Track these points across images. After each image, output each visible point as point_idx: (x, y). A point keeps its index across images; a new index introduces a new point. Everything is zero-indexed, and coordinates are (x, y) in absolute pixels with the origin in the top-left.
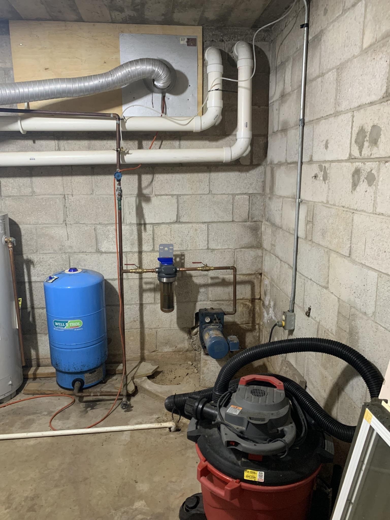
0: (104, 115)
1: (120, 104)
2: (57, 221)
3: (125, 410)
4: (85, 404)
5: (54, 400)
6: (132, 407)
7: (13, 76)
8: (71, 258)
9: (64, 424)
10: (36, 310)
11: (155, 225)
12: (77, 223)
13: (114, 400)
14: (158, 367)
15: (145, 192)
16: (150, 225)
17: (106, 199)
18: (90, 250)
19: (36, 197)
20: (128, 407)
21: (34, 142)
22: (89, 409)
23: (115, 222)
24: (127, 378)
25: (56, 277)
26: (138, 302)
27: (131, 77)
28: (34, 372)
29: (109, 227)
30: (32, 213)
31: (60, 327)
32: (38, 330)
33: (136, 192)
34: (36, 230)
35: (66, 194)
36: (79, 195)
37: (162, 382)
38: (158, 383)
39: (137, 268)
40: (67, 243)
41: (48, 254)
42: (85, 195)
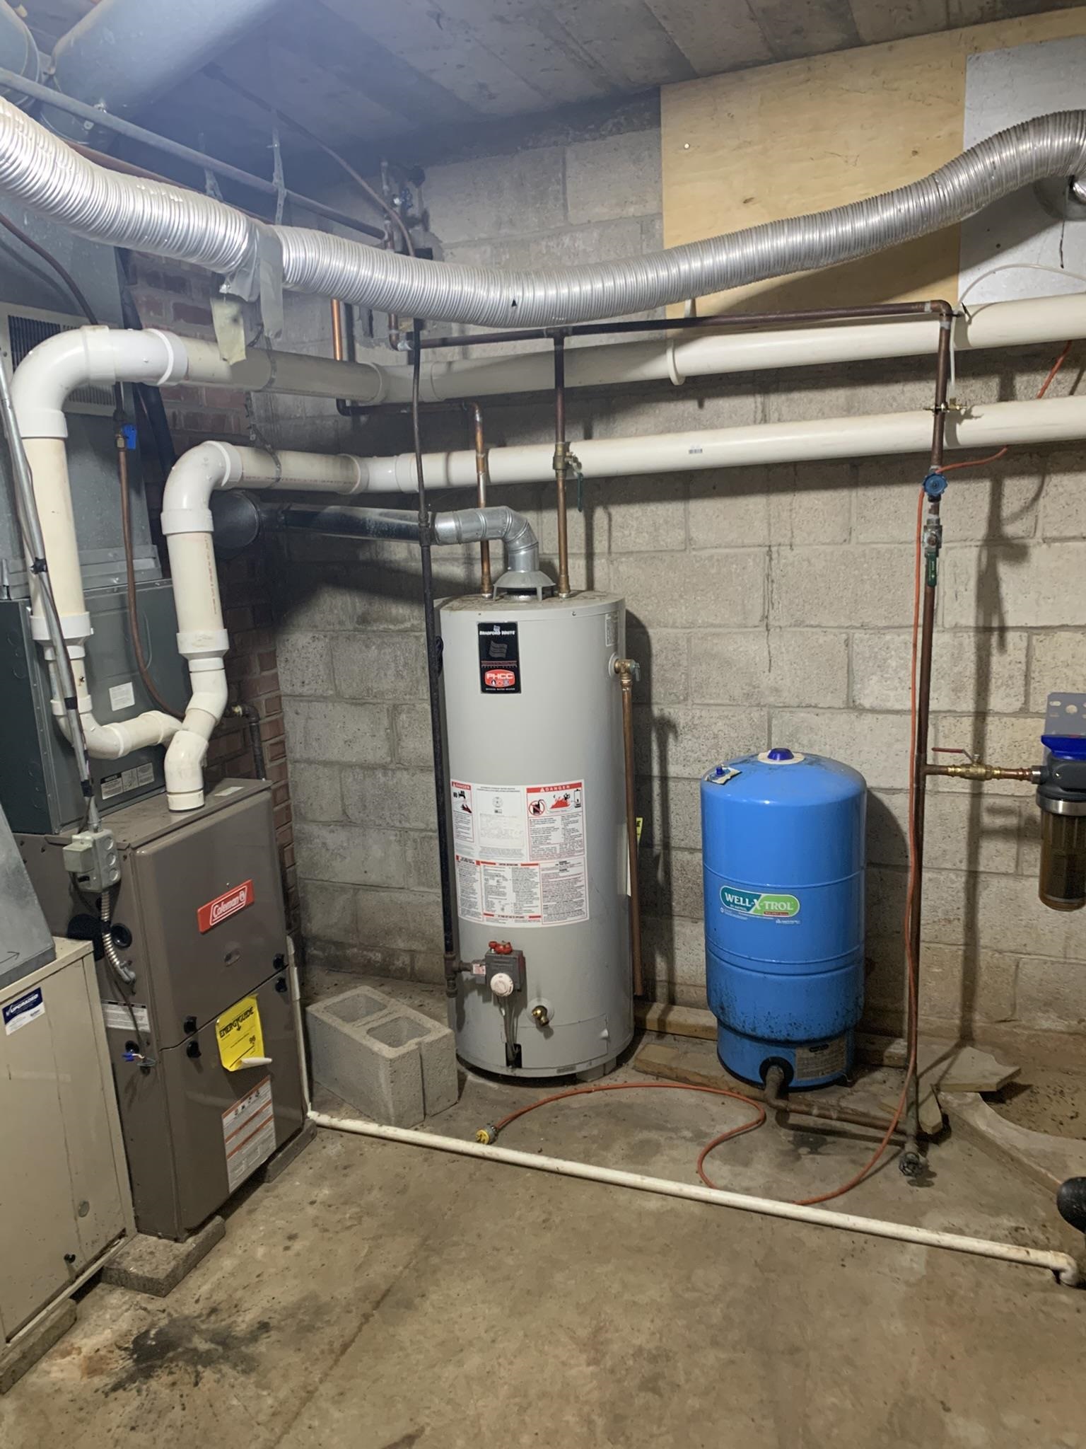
0: (907, 308)
1: (953, 269)
2: (745, 619)
3: (911, 1178)
4: (792, 1132)
5: (710, 1102)
6: (933, 1175)
7: (661, 235)
8: (774, 722)
9: (736, 1175)
10: (674, 853)
11: (1035, 631)
12: (799, 624)
13: (880, 1140)
14: (1017, 1073)
15: (1010, 530)
16: (1018, 633)
17: (887, 555)
18: (829, 700)
19: (694, 553)
20: (919, 1174)
21: (701, 405)
22: (803, 1150)
23: (912, 622)
24: (917, 1084)
25: (733, 771)
26: (964, 866)
27: (999, 182)
28: (661, 1016)
29: (888, 637)
30: (681, 596)
31: (736, 909)
32: (676, 907)
33: (981, 531)
34: (689, 640)
35: (773, 543)
36: (810, 545)
37: (1029, 1121)
38: (1017, 1121)
39: (969, 762)
40: (767, 680)
41: (714, 708)
42: (828, 544)
